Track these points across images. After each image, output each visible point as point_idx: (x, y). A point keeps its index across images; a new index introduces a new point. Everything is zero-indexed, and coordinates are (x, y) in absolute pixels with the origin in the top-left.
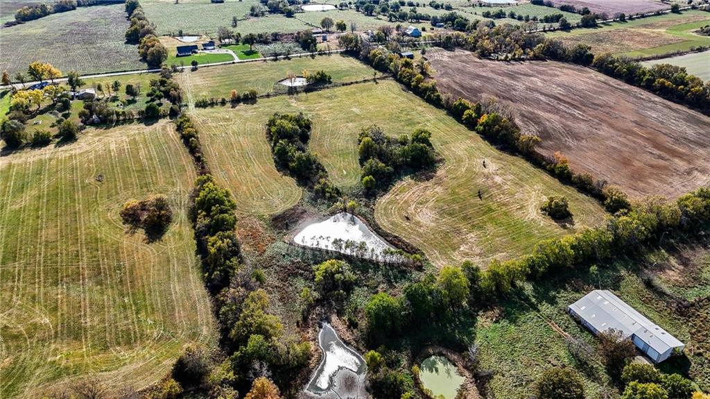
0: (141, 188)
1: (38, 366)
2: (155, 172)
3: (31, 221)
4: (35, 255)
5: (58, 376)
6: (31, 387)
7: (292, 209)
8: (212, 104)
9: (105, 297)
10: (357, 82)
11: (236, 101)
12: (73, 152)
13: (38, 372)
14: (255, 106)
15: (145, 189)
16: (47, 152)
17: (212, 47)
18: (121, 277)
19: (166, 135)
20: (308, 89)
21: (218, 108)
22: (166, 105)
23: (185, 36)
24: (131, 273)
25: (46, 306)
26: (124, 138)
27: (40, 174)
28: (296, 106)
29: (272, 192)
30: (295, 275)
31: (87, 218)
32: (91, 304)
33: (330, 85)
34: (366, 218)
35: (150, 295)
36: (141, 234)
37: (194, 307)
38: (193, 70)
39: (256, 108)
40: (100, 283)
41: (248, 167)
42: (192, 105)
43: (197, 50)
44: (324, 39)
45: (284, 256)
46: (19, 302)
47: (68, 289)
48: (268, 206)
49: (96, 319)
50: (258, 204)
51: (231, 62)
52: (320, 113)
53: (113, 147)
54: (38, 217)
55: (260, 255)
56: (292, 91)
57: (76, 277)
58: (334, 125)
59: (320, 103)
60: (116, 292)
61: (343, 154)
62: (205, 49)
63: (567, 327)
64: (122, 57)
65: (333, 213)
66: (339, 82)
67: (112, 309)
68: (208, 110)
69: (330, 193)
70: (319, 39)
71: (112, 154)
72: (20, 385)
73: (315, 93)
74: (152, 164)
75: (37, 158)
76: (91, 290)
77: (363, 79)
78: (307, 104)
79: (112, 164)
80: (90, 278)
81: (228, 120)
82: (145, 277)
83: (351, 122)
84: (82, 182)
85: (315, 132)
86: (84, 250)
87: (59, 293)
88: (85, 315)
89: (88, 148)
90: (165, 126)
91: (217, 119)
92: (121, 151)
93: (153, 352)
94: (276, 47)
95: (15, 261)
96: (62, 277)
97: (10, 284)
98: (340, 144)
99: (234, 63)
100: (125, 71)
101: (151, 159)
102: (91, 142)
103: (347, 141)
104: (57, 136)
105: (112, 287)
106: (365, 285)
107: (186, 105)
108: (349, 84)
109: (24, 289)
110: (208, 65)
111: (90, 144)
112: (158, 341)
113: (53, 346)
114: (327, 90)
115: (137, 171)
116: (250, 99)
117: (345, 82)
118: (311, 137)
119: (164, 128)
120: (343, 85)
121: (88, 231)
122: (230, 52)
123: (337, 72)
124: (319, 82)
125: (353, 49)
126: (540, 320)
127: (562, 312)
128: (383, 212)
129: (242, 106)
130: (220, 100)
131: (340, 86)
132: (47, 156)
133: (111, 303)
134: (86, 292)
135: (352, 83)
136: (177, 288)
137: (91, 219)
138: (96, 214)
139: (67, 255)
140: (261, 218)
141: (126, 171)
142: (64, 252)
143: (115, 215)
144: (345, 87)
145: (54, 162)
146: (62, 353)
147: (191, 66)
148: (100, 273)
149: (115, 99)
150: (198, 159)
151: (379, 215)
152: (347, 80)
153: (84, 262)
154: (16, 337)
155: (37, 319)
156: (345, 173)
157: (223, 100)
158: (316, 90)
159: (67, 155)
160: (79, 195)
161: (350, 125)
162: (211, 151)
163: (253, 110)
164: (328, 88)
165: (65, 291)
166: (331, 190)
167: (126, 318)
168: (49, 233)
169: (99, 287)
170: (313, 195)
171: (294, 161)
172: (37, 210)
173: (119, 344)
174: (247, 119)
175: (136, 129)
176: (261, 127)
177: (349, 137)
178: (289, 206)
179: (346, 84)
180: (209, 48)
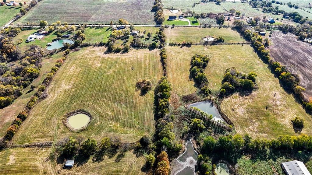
0: (144, 75)
1: (106, 127)
2: (150, 70)
3: (111, 80)
4: (111, 92)
5: (110, 131)
6: (104, 132)
7: (191, 95)
8: (175, 45)
9: (127, 111)
10: (235, 44)
11: (184, 45)
12: (127, 57)
13: (106, 128)
14: (190, 48)
15: (145, 76)
16: (119, 55)
17: (182, 17)
18: (132, 105)
19: (156, 56)
20: (214, 43)
21: (176, 47)
22: (158, 43)
23: (173, 9)
24: (135, 105)
25: (111, 109)
26: (143, 54)
27: (116, 63)
28: (206, 51)
29: (186, 86)
30: (185, 120)
31: (127, 82)
32: (123, 112)
33: (223, 43)
34: (217, 105)
35: (139, 113)
36: (140, 91)
37: (150, 122)
38: (172, 28)
39: (190, 49)
40: (126, 105)
41: (180, 74)
42: (168, 44)
43: (176, 18)
44: (229, 19)
45: (183, 112)
46: (104, 106)
47: (117, 105)
48: (183, 91)
49: (123, 117)
50: (180, 90)
51: (187, 26)
52: (215, 56)
53: (139, 57)
54: (113, 79)
55: (175, 109)
56: (206, 43)
57: (120, 102)
58: (218, 62)
59: (216, 51)
60: (130, 110)
61: (217, 76)
62: (179, 18)
63: (278, 170)
64: (149, 18)
65: (205, 100)
66: (228, 42)
67: (128, 115)
68: (173, 47)
69: (207, 92)
70: (226, 19)
71: (138, 60)
72: (101, 131)
73: (215, 46)
74: (150, 66)
75: (116, 57)
76: (123, 107)
77: (237, 43)
78: (210, 50)
79: (137, 64)
80: (124, 103)
81: (179, 53)
82: (139, 107)
83: (226, 62)
84: (128, 69)
85: (210, 64)
86: (124, 93)
87: (115, 105)
88: (120, 115)
89: (132, 56)
90: (157, 51)
91: (175, 52)
92: (141, 59)
93: (136, 132)
94: (207, 20)
95: (105, 92)
96: (117, 101)
97: (103, 99)
98: (218, 71)
99: (188, 27)
100: (149, 25)
101: (150, 65)
103: (221, 71)
104: (123, 49)
105: (129, 108)
106: (208, 131)
107: (166, 44)
108: (231, 44)
109: (106, 102)
110: (178, 26)
111: (132, 54)
112: (138, 129)
113: (111, 122)
114: (221, 45)
115: (144, 68)
116: (189, 45)
117: (230, 43)
118: (207, 66)
120: (229, 44)
121: (126, 87)
122: (188, 21)
123: (229, 37)
124: (219, 41)
125: (239, 28)
126: (268, 164)
127: (279, 164)
128: (224, 105)
129: (185, 47)
130: (178, 44)
131: (227, 44)
132: (119, 57)
133: (128, 113)
134: (121, 108)
135: (233, 44)
136: (147, 114)
137: (128, 83)
138: (129, 81)
139: (119, 94)
140: (179, 95)
141: (141, 67)
142: (118, 92)
143: (134, 84)
144: (229, 45)
145: (121, 59)
146: (113, 124)
147: (172, 26)
148: (127, 102)
149: (142, 37)
150: (164, 68)
151: (223, 105)
152: (231, 42)
153: (123, 98)
154: (102, 116)
155: (108, 113)
156: (215, 84)
157: (179, 44)
158: (216, 45)
159: (125, 57)
160: (126, 73)
161: (225, 63)
162: (170, 65)
163: (189, 50)
164: (222, 44)
165: (116, 105)
166: (207, 91)
167: (131, 119)
168: (115, 85)
169: (126, 107)
170: (200, 91)
171: (197, 76)
172: (113, 76)
173: (128, 127)
174: (186, 54)
175: (147, 50)
176: (190, 58)
177: (222, 69)
178: (190, 93)
179: (230, 44)
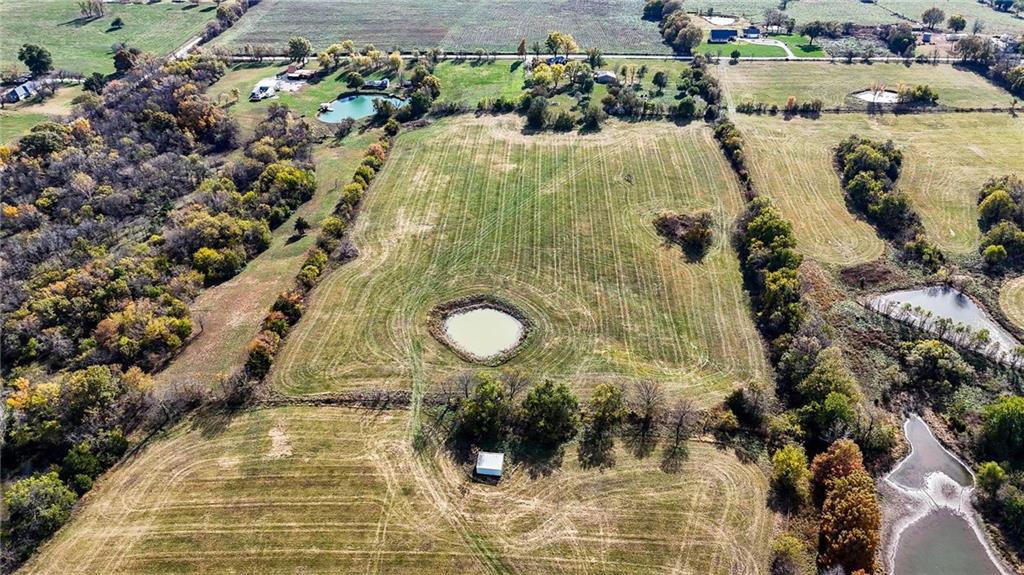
0: (675, 198)
1: (585, 354)
2: (691, 183)
3: (563, 210)
4: (571, 245)
5: (604, 369)
6: (581, 372)
7: (870, 265)
8: (759, 111)
9: (644, 308)
10: (980, 110)
11: (791, 111)
12: (598, 143)
13: (586, 359)
14: (817, 121)
15: (679, 201)
16: (572, 137)
17: (756, 35)
18: (658, 292)
19: (701, 140)
20: (900, 109)
21: (766, 118)
22: (700, 103)
23: (715, 15)
24: (670, 290)
25: (586, 299)
26: (653, 137)
27: (566, 161)
28: (880, 131)
29: (841, 237)
30: (874, 346)
31: (619, 219)
32: (630, 311)
33: (934, 108)
34: (983, 301)
35: (692, 318)
36: (677, 250)
37: (743, 344)
38: (732, 63)
39: (818, 125)
40: (636, 291)
41: (807, 199)
42: (732, 109)
43: (735, 37)
44: (926, 40)
45: (858, 319)
46: (560, 288)
47: (605, 289)
48: (834, 254)
49: (637, 328)
50: (821, 248)
51: (784, 58)
52: (917, 145)
53: (640, 144)
54: (570, 207)
55: (825, 310)
56: (874, 109)
57: (612, 278)
58: (939, 166)
59: (916, 131)
60: (654, 305)
61: (952, 207)
62: (745, 37)
64: (641, 37)
65: (930, 284)
66: (949, 105)
67: (651, 321)
68: (754, 117)
69: (930, 255)
70: (920, 40)
71: (641, 153)
72: (571, 366)
73: (908, 116)
74: (687, 173)
75: (561, 143)
76: (627, 295)
77: (992, 107)
78: (895, 130)
79: (641, 164)
80: (626, 283)
81: (778, 134)
82: (685, 298)
83: (968, 165)
84: (611, 179)
85: (907, 170)
86: (619, 253)
87: (596, 288)
88: (625, 319)
89: (613, 141)
90: (699, 131)
91: (762, 131)
92: (650, 152)
93: (699, 378)
94: (849, 43)
95: (552, 247)
96: (599, 275)
97: (551, 268)
98: (949, 193)
99: (787, 60)
100: (646, 55)
101: (686, 167)
102: (615, 135)
103: (960, 191)
104: (580, 122)
105: (650, 299)
106: (979, 386)
107: (725, 108)
108: (967, 111)
109: (564, 276)
110: (750, 58)
111: (614, 137)
112: (704, 369)
113: (597, 340)
114: (928, 115)
115: (670, 179)
116: (811, 111)
117: (961, 107)
118: (902, 175)
119: (699, 133)
120: (957, 111)
121: (621, 233)
122: (781, 44)
123: (947, 92)
124: (918, 102)
125: (976, 60)
128: (1013, 299)
129: (798, 119)
130: (770, 107)
131: (951, 111)
132: (572, 143)
133: (650, 314)
134: (622, 296)
135: (972, 110)
136: (723, 320)
137: (623, 222)
138: (628, 217)
139: (602, 253)
140: (826, 266)
141: (656, 175)
142: (599, 250)
143: (647, 222)
144: (960, 114)
145: (579, 151)
146: (606, 348)
147: (730, 58)
148: (636, 281)
149: (638, 88)
150: (743, 178)
151: (1007, 302)
152: (962, 104)
153: (619, 265)
154: (562, 320)
155: (580, 310)
156: (953, 234)
157: (775, 108)
158: (911, 112)
159: (592, 146)
160: (608, 192)
161: (966, 169)
162: (759, 170)
163: (814, 127)
164: (930, 111)
165: (602, 289)
166: (931, 252)
167: (667, 334)
168: (582, 226)
169: (636, 295)
170: (901, 253)
171: (877, 204)
172: (568, 199)
173: (662, 358)
174: (805, 138)
175: (665, 127)
176: (825, 153)
177: (963, 186)
178: (865, 259)
179: (963, 111)
180: (752, 35)
